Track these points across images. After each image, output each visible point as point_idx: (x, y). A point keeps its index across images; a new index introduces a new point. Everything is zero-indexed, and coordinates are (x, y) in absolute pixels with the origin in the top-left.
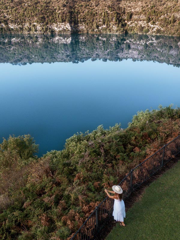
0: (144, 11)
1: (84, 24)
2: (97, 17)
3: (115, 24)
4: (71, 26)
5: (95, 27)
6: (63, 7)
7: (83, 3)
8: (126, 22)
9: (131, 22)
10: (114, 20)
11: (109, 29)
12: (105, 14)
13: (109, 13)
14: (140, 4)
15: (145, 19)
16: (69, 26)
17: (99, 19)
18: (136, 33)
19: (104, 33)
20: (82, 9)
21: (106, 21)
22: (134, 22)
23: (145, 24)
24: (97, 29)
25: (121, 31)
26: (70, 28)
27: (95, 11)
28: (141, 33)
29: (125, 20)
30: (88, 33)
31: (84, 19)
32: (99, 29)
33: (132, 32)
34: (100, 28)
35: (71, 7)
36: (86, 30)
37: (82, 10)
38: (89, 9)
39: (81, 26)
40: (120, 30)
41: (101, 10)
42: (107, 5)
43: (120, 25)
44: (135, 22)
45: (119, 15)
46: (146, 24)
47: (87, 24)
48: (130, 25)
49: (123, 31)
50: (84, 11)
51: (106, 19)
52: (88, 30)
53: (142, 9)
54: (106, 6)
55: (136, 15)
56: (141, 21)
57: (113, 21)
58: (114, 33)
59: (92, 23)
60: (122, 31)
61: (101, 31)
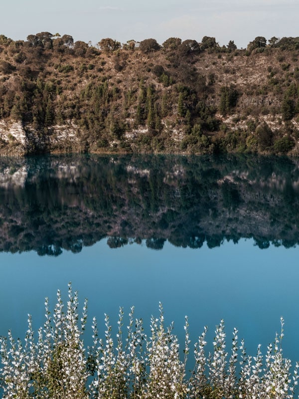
0: (276, 82)
1: (76, 123)
2: (119, 101)
3: (179, 123)
4: (27, 132)
5: (111, 133)
6: (5, 73)
7: (74, 60)
8: (219, 116)
9: (236, 116)
10: (176, 112)
11: (159, 141)
12: (145, 94)
13: (161, 91)
14: (263, 62)
15: (279, 108)
16: (20, 130)
17: (127, 109)
18: (252, 150)
19: (143, 152)
20: (70, 79)
21: (150, 114)
22: (244, 118)
23: (280, 124)
24: (119, 138)
25: (199, 144)
26: (21, 137)
27: (112, 84)
28: (266, 153)
29: (215, 112)
30: (86, 152)
31: (76, 109)
32: (124, 139)
33: (239, 149)
34: (128, 135)
35: (31, 74)
36: (81, 144)
37: (69, 82)
38: (94, 77)
39: (63, 129)
40: (196, 143)
41: (133, 80)
42: (152, 65)
43: (197, 126)
44: (249, 117)
45: (193, 97)
46: (283, 123)
47: (86, 123)
48: (233, 125)
49: (208, 147)
50: (75, 85)
51: (150, 109)
52: (87, 144)
53: (268, 77)
54: (149, 71)
55: (250, 94)
56: (265, 113)
57: (171, 115)
58: (176, 153)
59: (103, 120)
60: (202, 146)
61: (132, 145)
